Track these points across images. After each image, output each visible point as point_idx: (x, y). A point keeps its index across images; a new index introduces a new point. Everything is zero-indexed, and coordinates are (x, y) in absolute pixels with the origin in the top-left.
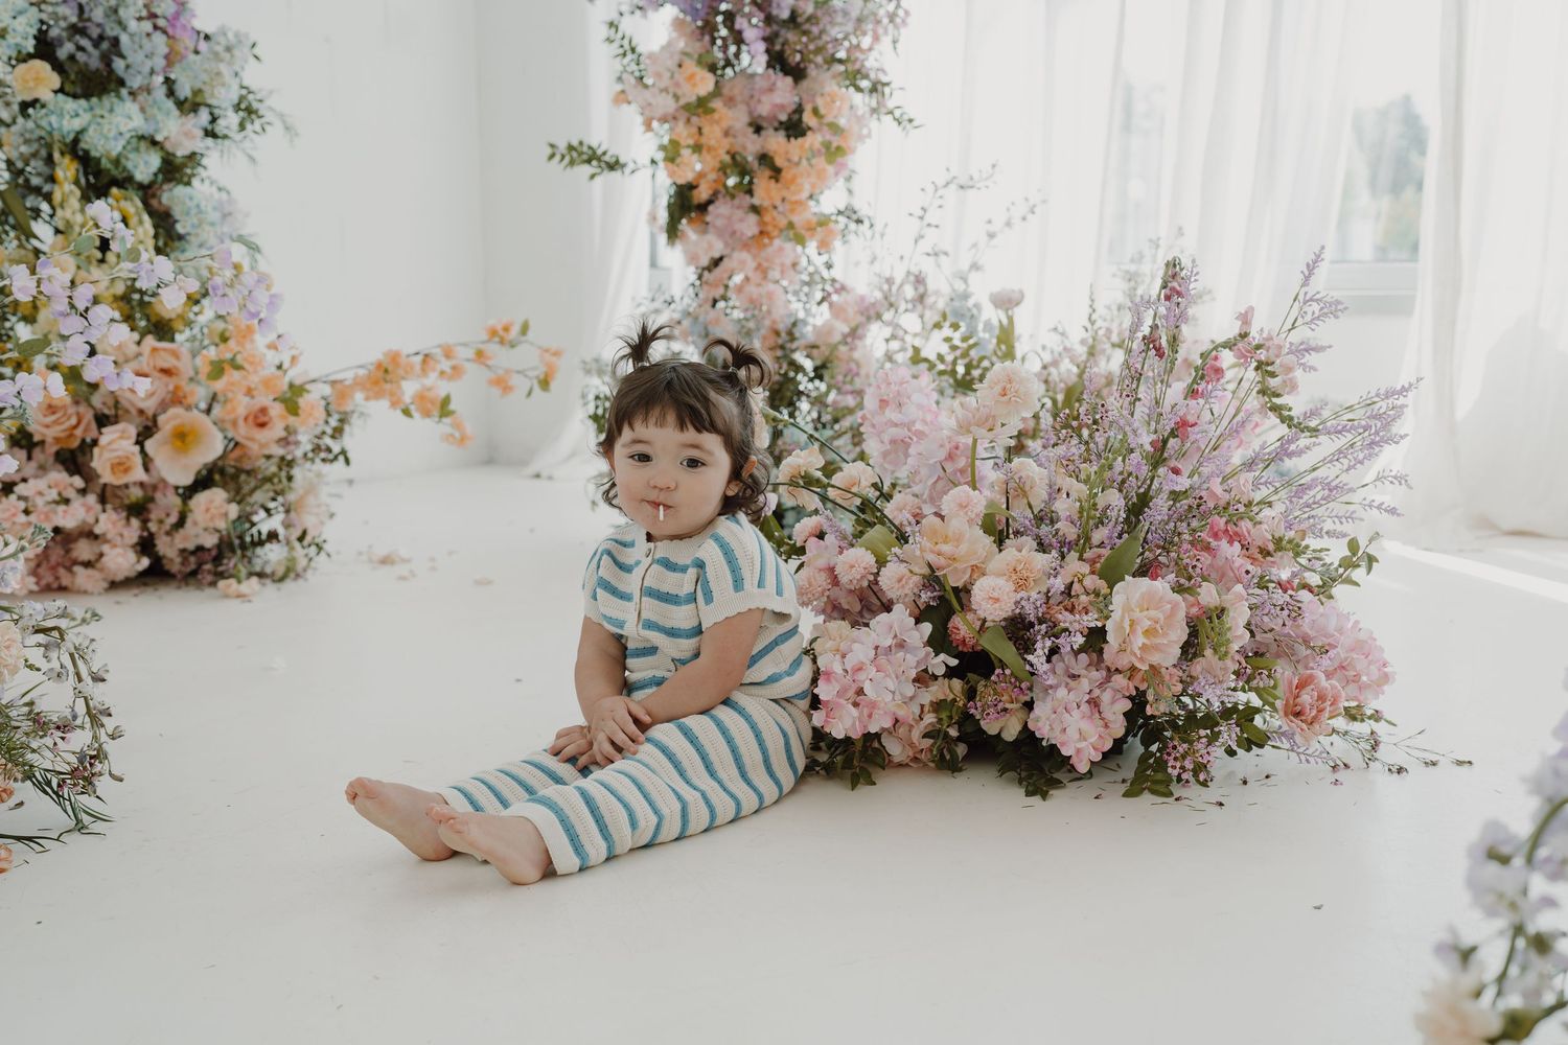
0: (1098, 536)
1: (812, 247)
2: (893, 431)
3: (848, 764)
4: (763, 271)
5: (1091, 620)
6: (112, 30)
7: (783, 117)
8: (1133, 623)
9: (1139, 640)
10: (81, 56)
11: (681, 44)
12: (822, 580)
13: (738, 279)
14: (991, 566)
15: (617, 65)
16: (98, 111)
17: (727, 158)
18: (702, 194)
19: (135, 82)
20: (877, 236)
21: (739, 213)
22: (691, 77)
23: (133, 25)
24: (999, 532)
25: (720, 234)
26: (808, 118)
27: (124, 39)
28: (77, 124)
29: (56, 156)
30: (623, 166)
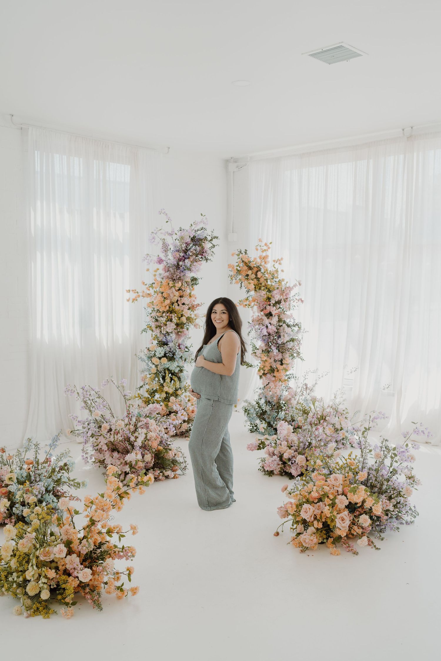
0: (300, 449)
1: (284, 383)
2: (281, 430)
3: (269, 474)
4: (276, 386)
5: (294, 459)
6: (174, 351)
7: (280, 360)
8: (299, 461)
9: (299, 463)
10: (170, 355)
11: (263, 345)
12: (268, 451)
13: (271, 387)
14: (287, 451)
15: (252, 349)
16: (171, 363)
17: (270, 368)
18: (266, 372)
19: (177, 359)
20: (297, 380)
21: (272, 377)
22: (263, 358)
23: (178, 351)
24: (290, 447)
25: (269, 379)
26: (283, 362)
27: (176, 353)
28: (169, 366)
29: (166, 372)
30: (252, 366)
